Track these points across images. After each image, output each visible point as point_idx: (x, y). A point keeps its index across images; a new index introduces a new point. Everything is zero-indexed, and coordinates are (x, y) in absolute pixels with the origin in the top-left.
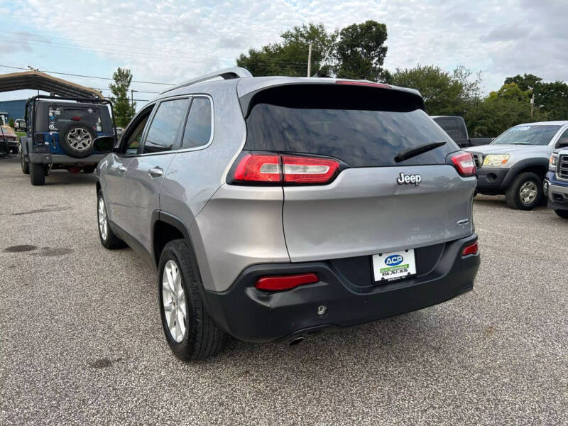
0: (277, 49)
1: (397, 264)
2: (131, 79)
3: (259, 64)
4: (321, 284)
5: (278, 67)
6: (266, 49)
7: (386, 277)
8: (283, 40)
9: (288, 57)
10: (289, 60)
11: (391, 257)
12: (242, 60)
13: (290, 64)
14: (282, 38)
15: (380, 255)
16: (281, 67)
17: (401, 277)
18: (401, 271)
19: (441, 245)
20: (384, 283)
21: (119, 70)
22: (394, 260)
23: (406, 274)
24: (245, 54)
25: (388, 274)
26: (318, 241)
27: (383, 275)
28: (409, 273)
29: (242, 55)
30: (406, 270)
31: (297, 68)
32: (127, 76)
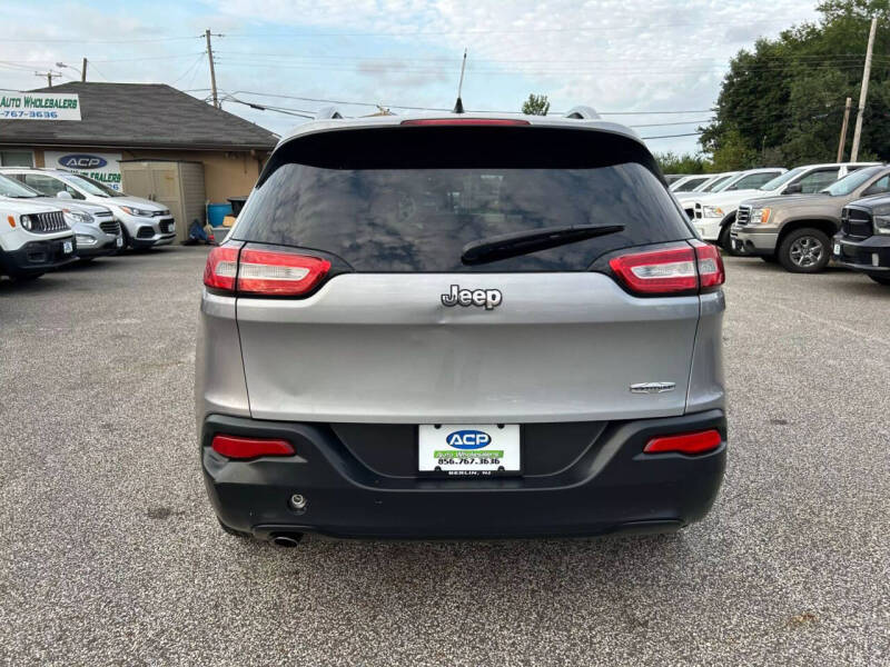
0: (808, 34)
1: (476, 446)
2: (547, 109)
3: (771, 64)
4: (298, 459)
5: (805, 66)
6: (785, 36)
7: (445, 467)
8: (822, 16)
9: (827, 46)
10: (830, 52)
11: (462, 434)
12: (740, 60)
13: (831, 59)
14: (819, 13)
15: (438, 426)
16: (810, 65)
17: (480, 472)
18: (484, 461)
19: (597, 424)
20: (438, 476)
21: (531, 98)
22: (469, 439)
23: (494, 467)
24: (747, 50)
25: (451, 462)
26: (294, 390)
27: (441, 461)
28: (501, 468)
29: (742, 51)
30: (495, 461)
31: (845, 64)
32: (543, 105)
